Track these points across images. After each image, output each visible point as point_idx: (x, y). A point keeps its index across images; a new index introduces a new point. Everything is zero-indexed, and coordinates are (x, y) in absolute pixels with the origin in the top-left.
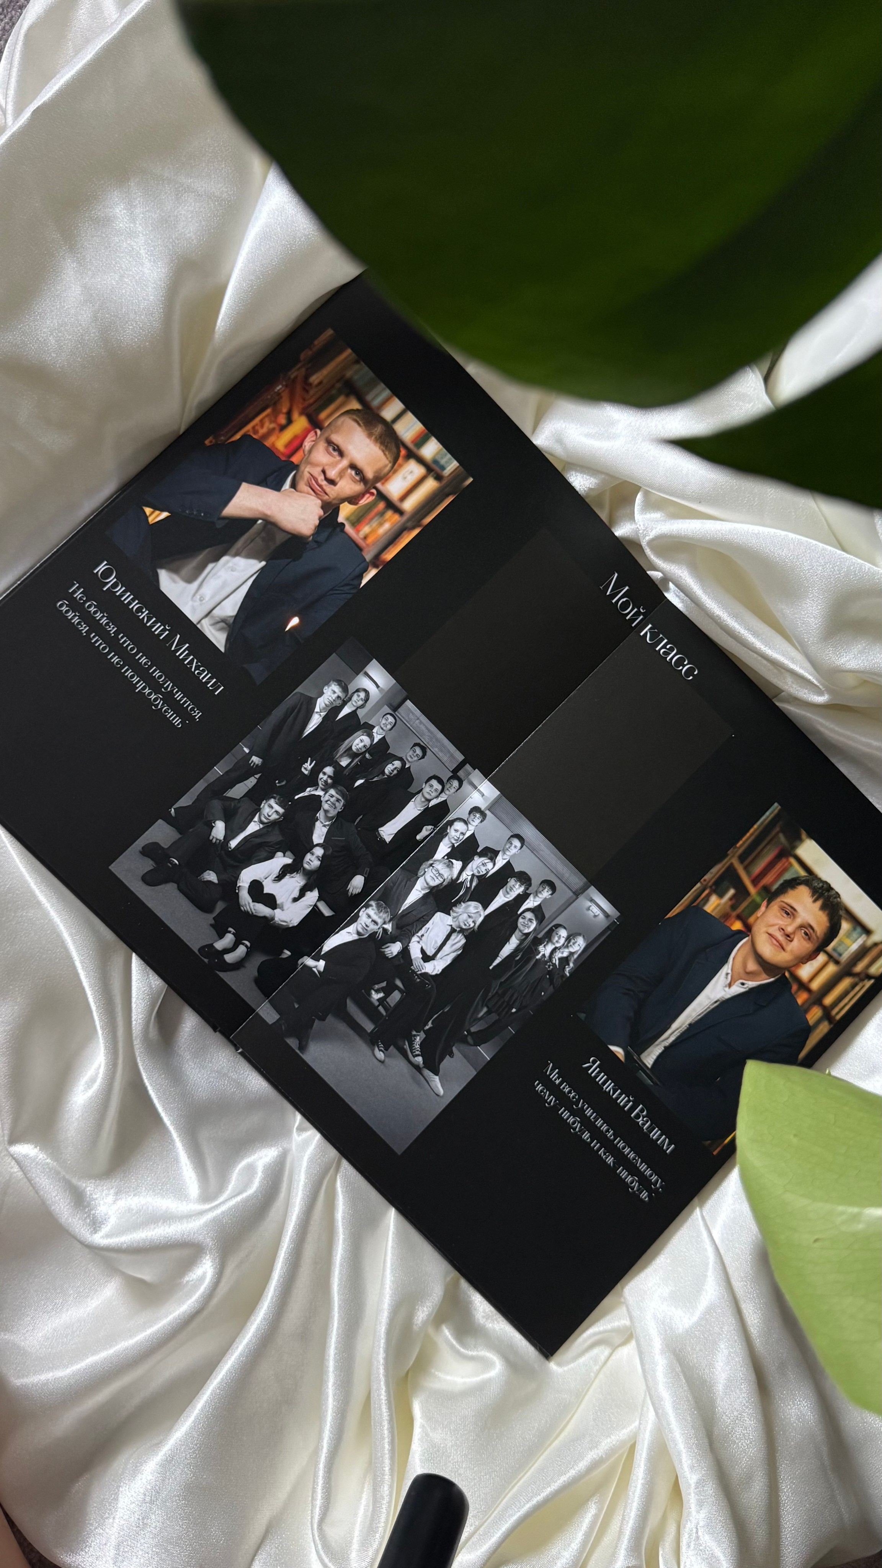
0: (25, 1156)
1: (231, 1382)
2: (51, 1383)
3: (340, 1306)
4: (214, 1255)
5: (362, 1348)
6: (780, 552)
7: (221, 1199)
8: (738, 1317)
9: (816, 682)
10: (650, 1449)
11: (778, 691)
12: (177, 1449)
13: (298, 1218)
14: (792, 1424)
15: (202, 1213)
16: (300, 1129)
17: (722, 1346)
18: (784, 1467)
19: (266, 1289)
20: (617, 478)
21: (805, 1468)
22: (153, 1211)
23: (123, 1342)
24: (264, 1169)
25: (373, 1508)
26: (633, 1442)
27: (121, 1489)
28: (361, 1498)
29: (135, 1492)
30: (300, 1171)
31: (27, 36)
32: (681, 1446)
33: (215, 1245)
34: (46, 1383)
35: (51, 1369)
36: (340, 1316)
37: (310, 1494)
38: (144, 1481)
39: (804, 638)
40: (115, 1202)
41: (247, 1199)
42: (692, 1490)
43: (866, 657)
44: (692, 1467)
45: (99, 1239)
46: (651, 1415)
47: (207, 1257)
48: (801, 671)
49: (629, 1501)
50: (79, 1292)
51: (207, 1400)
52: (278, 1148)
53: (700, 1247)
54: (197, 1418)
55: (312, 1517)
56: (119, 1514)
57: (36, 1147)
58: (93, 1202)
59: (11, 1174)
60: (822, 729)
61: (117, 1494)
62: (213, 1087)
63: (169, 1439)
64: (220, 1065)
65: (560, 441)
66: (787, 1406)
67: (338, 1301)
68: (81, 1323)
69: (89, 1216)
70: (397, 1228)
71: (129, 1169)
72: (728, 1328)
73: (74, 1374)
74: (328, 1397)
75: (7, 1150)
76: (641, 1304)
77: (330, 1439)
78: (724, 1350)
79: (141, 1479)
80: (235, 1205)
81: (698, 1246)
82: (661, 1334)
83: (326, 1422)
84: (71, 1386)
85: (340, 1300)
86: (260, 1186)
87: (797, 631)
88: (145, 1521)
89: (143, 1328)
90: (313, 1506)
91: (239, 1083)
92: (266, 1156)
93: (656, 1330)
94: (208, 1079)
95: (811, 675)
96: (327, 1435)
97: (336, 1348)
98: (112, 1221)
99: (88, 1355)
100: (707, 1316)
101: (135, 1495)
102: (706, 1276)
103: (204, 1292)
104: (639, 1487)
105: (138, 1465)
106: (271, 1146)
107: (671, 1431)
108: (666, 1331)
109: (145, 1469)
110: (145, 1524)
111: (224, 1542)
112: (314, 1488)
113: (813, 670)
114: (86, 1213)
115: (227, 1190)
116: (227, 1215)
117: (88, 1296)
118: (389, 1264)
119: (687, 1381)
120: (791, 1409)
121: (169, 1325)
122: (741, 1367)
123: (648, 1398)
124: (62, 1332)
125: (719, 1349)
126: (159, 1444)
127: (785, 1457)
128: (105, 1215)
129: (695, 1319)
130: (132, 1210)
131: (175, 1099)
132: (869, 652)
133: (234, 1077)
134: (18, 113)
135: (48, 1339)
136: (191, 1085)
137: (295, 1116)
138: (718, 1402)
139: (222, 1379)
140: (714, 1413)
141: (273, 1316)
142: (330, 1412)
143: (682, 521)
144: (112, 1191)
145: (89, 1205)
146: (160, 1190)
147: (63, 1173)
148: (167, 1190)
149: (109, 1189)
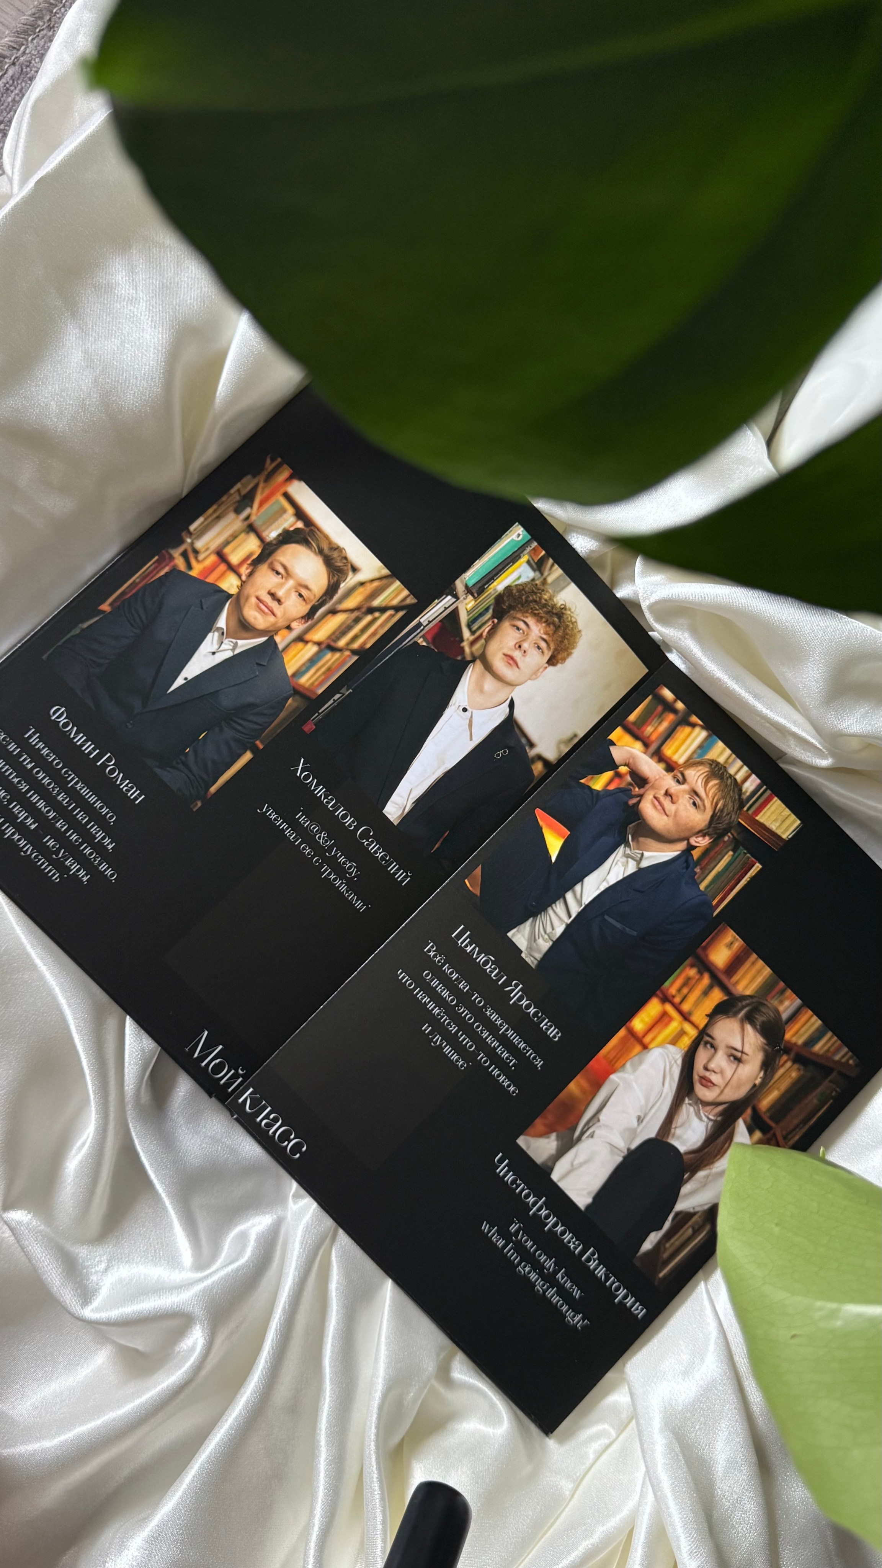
0: (19, 1222)
1: (220, 1456)
2: (38, 1454)
3: (332, 1378)
4: (205, 1324)
5: (356, 1422)
7: (214, 1267)
8: (739, 1395)
9: (819, 746)
10: (649, 1533)
11: (782, 755)
12: (164, 1525)
13: (291, 1289)
14: (793, 1507)
15: (194, 1282)
16: (296, 1196)
17: (723, 1425)
18: (787, 1552)
19: (257, 1361)
21: (808, 1555)
22: (145, 1281)
23: (111, 1413)
24: (257, 1238)
26: (630, 1527)
27: (107, 1564)
30: (295, 1240)
31: (34, 107)
32: (680, 1531)
33: (205, 1313)
34: (33, 1454)
35: (38, 1439)
36: (333, 1389)
38: (130, 1557)
39: (806, 702)
40: (108, 1270)
41: (238, 1269)
43: (868, 721)
44: (691, 1553)
45: (89, 1312)
46: (650, 1497)
47: (198, 1328)
48: (804, 734)
50: (70, 1360)
51: (195, 1474)
52: (272, 1216)
53: (703, 1321)
54: (184, 1493)
57: (30, 1214)
58: (86, 1270)
59: (3, 1239)
60: (827, 792)
62: (206, 1154)
63: (157, 1514)
64: (214, 1131)
66: (791, 1488)
67: (330, 1375)
68: (70, 1392)
69: (80, 1285)
70: (393, 1299)
71: (122, 1235)
72: (729, 1407)
73: (60, 1445)
74: (319, 1475)
77: (322, 1514)
78: (724, 1430)
80: (225, 1275)
81: (701, 1320)
82: (662, 1413)
83: (317, 1498)
84: (58, 1457)
85: (333, 1372)
86: (253, 1256)
87: (799, 695)
89: (130, 1399)
91: (232, 1149)
92: (259, 1223)
93: (656, 1407)
94: (201, 1145)
95: (814, 738)
96: (319, 1513)
97: (328, 1422)
98: (104, 1293)
99: (75, 1425)
100: (707, 1392)
102: (707, 1351)
103: (194, 1362)
105: (125, 1539)
106: (267, 1212)
107: (669, 1515)
108: (667, 1408)
109: (131, 1545)
113: (817, 735)
114: (78, 1281)
115: (218, 1259)
116: (218, 1285)
117: (78, 1365)
118: (383, 1338)
119: (686, 1462)
120: (795, 1491)
121: (157, 1396)
122: (742, 1448)
123: (647, 1479)
124: (51, 1401)
125: (719, 1428)
126: (146, 1518)
127: (788, 1543)
128: (98, 1284)
130: (124, 1280)
131: (167, 1165)
132: (872, 716)
133: (228, 1142)
134: (24, 181)
135: (37, 1407)
136: (183, 1151)
137: (290, 1183)
138: (718, 1482)
139: (211, 1453)
140: (713, 1496)
141: (263, 1389)
142: (321, 1488)
143: (680, 585)
144: (105, 1258)
145: (80, 1274)
146: (153, 1257)
147: (56, 1239)
148: (160, 1257)
149: (101, 1256)
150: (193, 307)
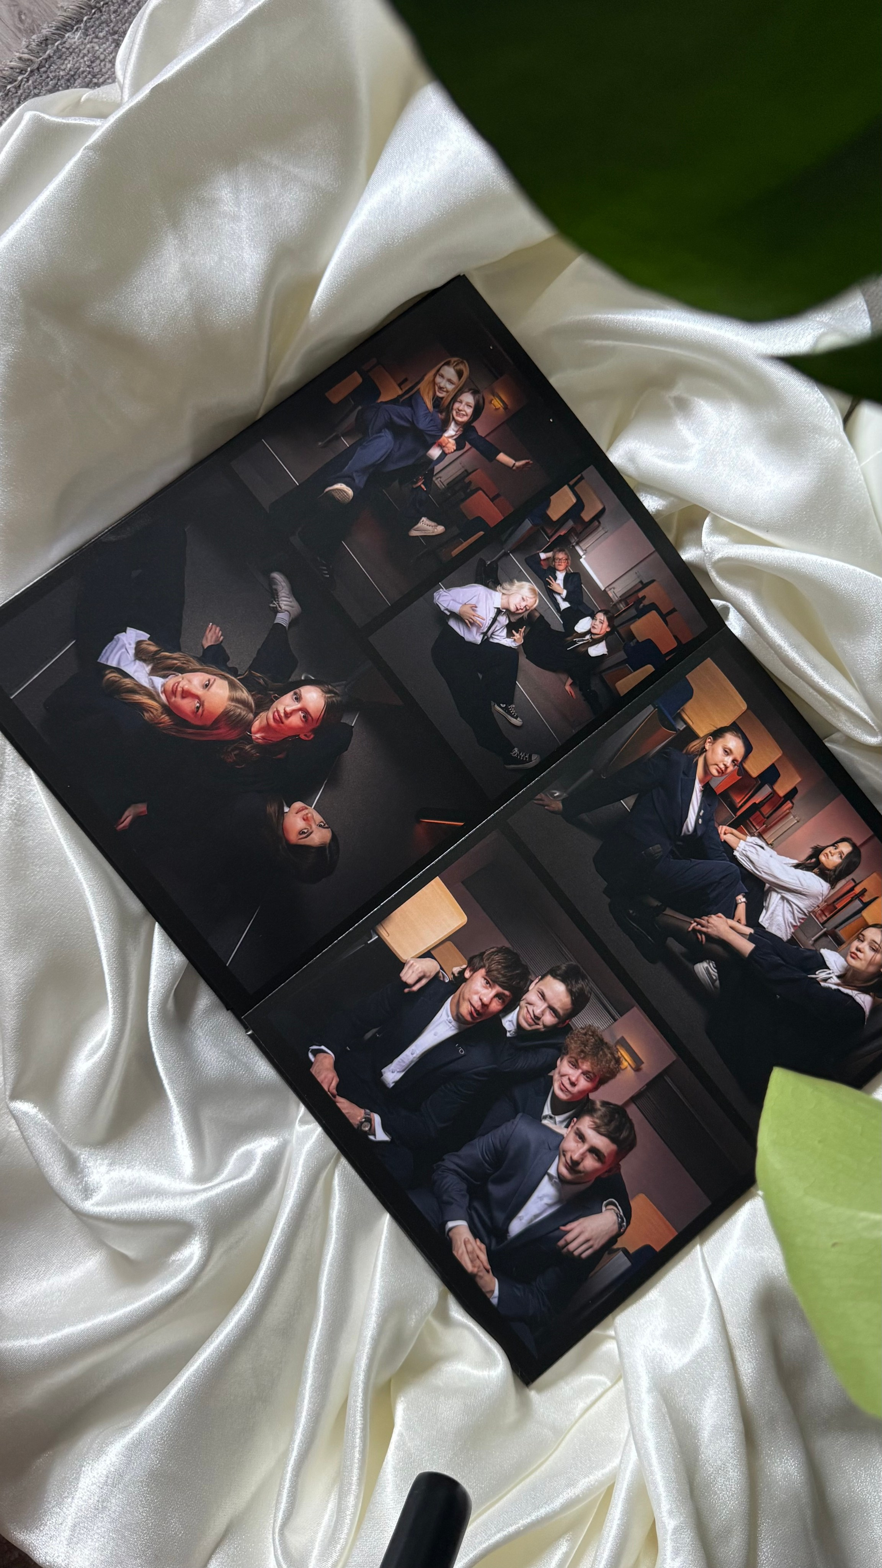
0: (25, 1114)
1: (208, 1370)
2: (25, 1351)
3: (326, 1306)
4: (204, 1236)
5: (346, 1349)
6: (847, 585)
7: (217, 1181)
8: (731, 1364)
9: (870, 722)
10: (629, 1490)
11: (832, 730)
12: (145, 1433)
13: (291, 1211)
14: (777, 1482)
15: (195, 1193)
16: (303, 1122)
17: (712, 1392)
18: (765, 1526)
19: (253, 1281)
20: (687, 501)
21: (787, 1530)
22: (146, 1185)
23: (102, 1316)
24: (263, 1157)
25: (337, 1518)
26: (612, 1482)
27: (83, 1468)
28: (326, 1506)
29: (98, 1474)
30: (298, 1164)
32: (661, 1489)
33: (206, 1226)
34: (21, 1349)
35: (27, 1336)
36: (325, 1317)
37: (275, 1498)
38: (108, 1462)
39: (862, 676)
40: (107, 1172)
41: (243, 1185)
42: (669, 1536)
44: (670, 1513)
45: (89, 1206)
46: (633, 1456)
47: (197, 1239)
48: (857, 710)
49: (603, 1541)
50: (63, 1261)
51: (180, 1388)
52: (278, 1138)
53: (698, 1288)
54: (169, 1404)
55: (275, 1521)
56: (78, 1495)
57: (36, 1107)
58: (87, 1170)
59: (9, 1133)
60: (868, 774)
61: (79, 1474)
62: (222, 1067)
63: (139, 1423)
64: (230, 1047)
65: (632, 459)
66: (773, 1463)
67: (325, 1301)
68: (61, 1293)
69: (81, 1182)
70: (390, 1234)
71: (125, 1143)
72: (719, 1374)
73: (48, 1344)
74: (304, 1398)
75: (8, 1108)
76: (631, 1340)
77: (302, 1442)
78: (713, 1396)
79: (105, 1461)
80: (229, 1189)
81: (696, 1287)
82: (649, 1372)
83: (299, 1423)
84: (44, 1355)
85: (326, 1300)
86: (257, 1173)
87: (856, 668)
88: (105, 1504)
89: (124, 1304)
90: (277, 1509)
91: (248, 1066)
92: (265, 1144)
93: (645, 1368)
94: (218, 1058)
95: (867, 715)
96: (298, 1438)
97: (318, 1349)
98: (104, 1190)
99: (65, 1325)
100: (699, 1360)
101: (96, 1476)
102: (701, 1318)
103: (189, 1274)
104: (615, 1527)
105: (104, 1445)
106: (273, 1135)
107: (652, 1473)
108: (655, 1369)
109: (110, 1450)
110: (104, 1508)
111: (182, 1536)
112: (280, 1490)
113: (869, 710)
114: (78, 1179)
115: (223, 1173)
116: (221, 1197)
117: (71, 1267)
118: (379, 1269)
119: (673, 1423)
120: (778, 1466)
121: (148, 1305)
122: (730, 1415)
123: (631, 1437)
124: (42, 1300)
125: (708, 1395)
126: (127, 1426)
128: (97, 1184)
129: (686, 1360)
130: (125, 1182)
131: (183, 1076)
133: (244, 1061)
134: (136, 87)
135: (26, 1305)
136: (200, 1062)
137: (298, 1106)
138: (702, 1449)
139: (198, 1368)
140: (696, 1460)
141: (257, 1308)
142: (304, 1414)
143: (748, 546)
144: (106, 1162)
145: (82, 1171)
146: (155, 1166)
147: (60, 1137)
148: (161, 1166)
149: (102, 1159)
150: (294, 229)
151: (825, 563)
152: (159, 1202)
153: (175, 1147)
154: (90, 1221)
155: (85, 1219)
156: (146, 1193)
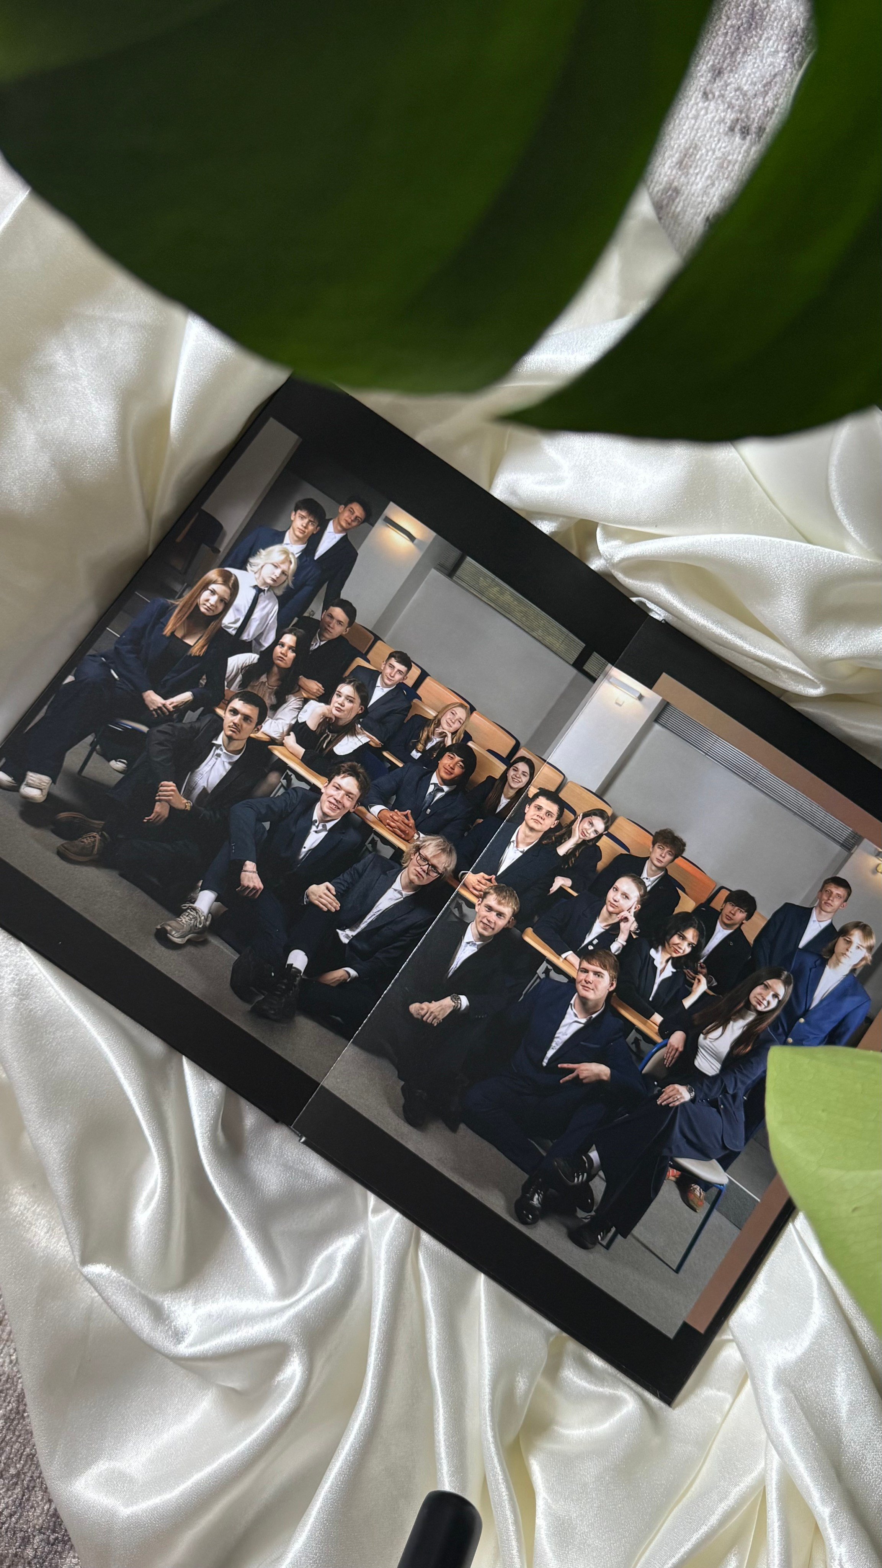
0: (100, 1276)
1: (341, 1484)
3: (442, 1388)
4: (301, 1352)
5: (471, 1424)
7: (301, 1294)
9: (810, 677)
10: (780, 1490)
12: (297, 1561)
13: (382, 1302)
15: (283, 1310)
16: (376, 1210)
19: (365, 1383)
22: (234, 1314)
23: (225, 1454)
24: (343, 1259)
26: (761, 1487)
30: (378, 1254)
32: (808, 1481)
33: (301, 1341)
35: (159, 1493)
39: (788, 634)
40: (194, 1312)
41: (328, 1291)
43: (852, 643)
44: (823, 1501)
45: (184, 1349)
47: (295, 1355)
48: (794, 668)
49: (771, 1547)
50: (178, 1409)
52: (354, 1236)
54: (313, 1526)
57: (108, 1266)
58: (173, 1315)
59: (93, 1299)
62: (281, 1181)
63: (289, 1552)
64: (282, 1158)
65: (514, 493)
67: (440, 1384)
68: (183, 1440)
69: (170, 1327)
70: (488, 1292)
71: (204, 1278)
72: (842, 1349)
73: (181, 1495)
75: (82, 1274)
76: (750, 1339)
78: (842, 1374)
80: (316, 1299)
81: (800, 1270)
84: (180, 1507)
85: (439, 1380)
86: (340, 1276)
87: (780, 629)
89: (243, 1437)
91: (306, 1173)
92: (344, 1245)
94: (275, 1173)
95: (805, 670)
97: (445, 1429)
98: (194, 1331)
99: (193, 1472)
100: (819, 1340)
102: (812, 1298)
103: (297, 1391)
104: (777, 1530)
106: (349, 1234)
107: (795, 1467)
113: (804, 665)
114: (167, 1325)
115: (306, 1285)
116: (309, 1309)
117: (187, 1413)
118: (484, 1338)
119: (806, 1416)
121: (267, 1430)
122: (864, 1389)
123: (770, 1443)
125: (836, 1374)
126: (279, 1558)
128: (186, 1325)
129: (807, 1344)
130: (213, 1315)
132: (854, 637)
133: (298, 1168)
137: (367, 1196)
139: (332, 1483)
141: (374, 1409)
143: (643, 543)
144: (190, 1302)
145: (168, 1317)
146: (238, 1293)
147: (138, 1288)
148: (244, 1292)
149: (186, 1300)
150: (133, 372)
151: (719, 540)
152: (250, 1329)
153: (253, 1271)
154: (189, 1363)
155: (183, 1362)
156: (235, 1322)
